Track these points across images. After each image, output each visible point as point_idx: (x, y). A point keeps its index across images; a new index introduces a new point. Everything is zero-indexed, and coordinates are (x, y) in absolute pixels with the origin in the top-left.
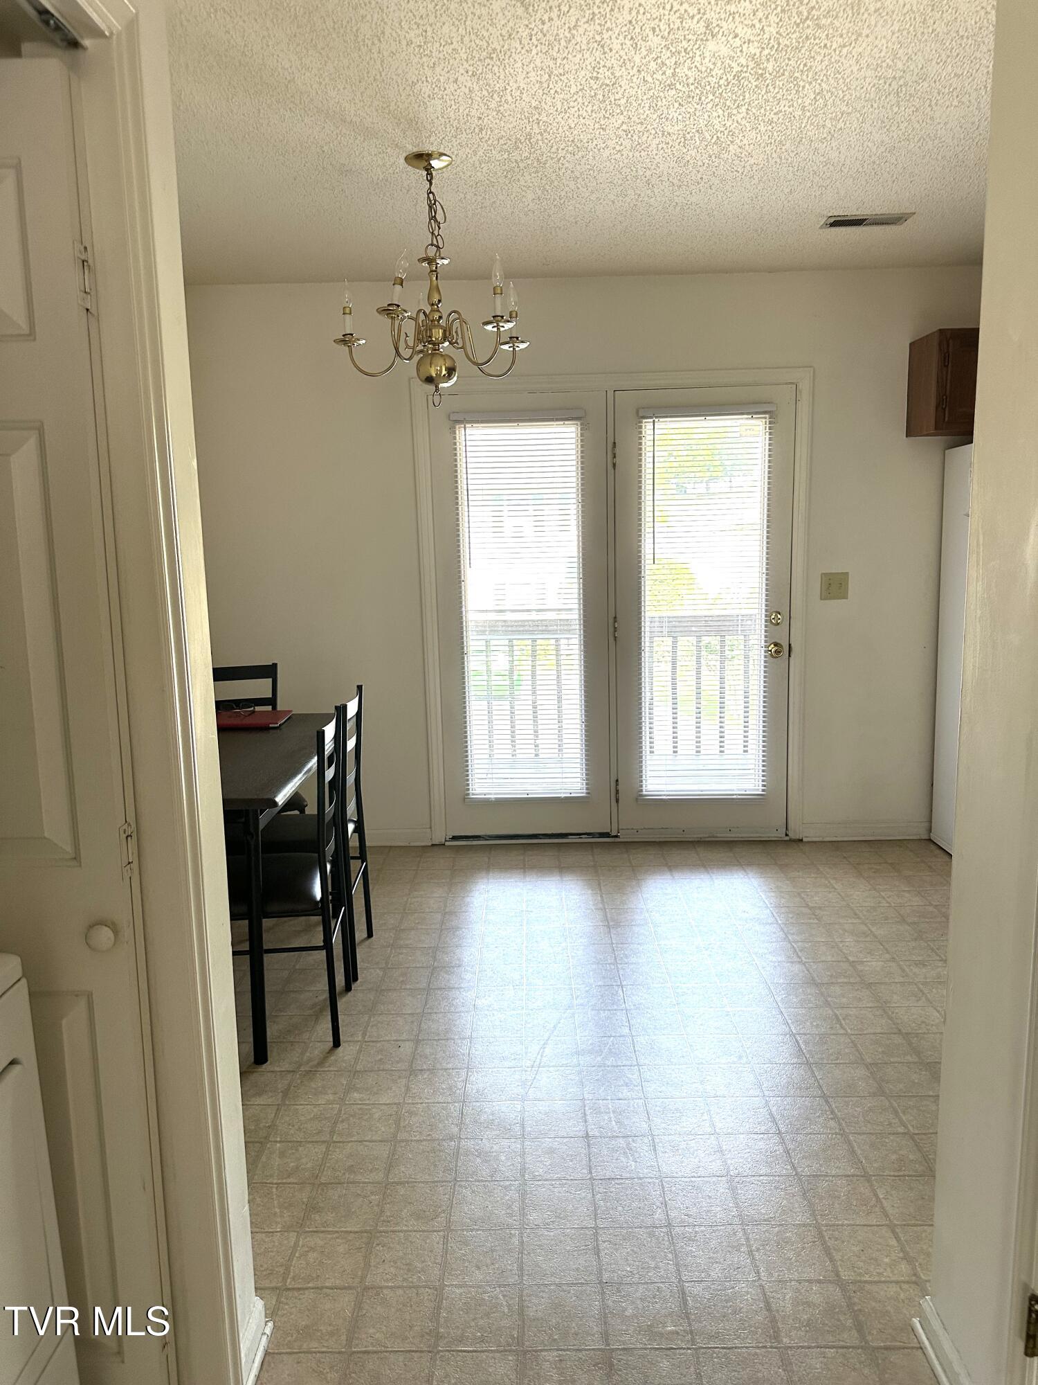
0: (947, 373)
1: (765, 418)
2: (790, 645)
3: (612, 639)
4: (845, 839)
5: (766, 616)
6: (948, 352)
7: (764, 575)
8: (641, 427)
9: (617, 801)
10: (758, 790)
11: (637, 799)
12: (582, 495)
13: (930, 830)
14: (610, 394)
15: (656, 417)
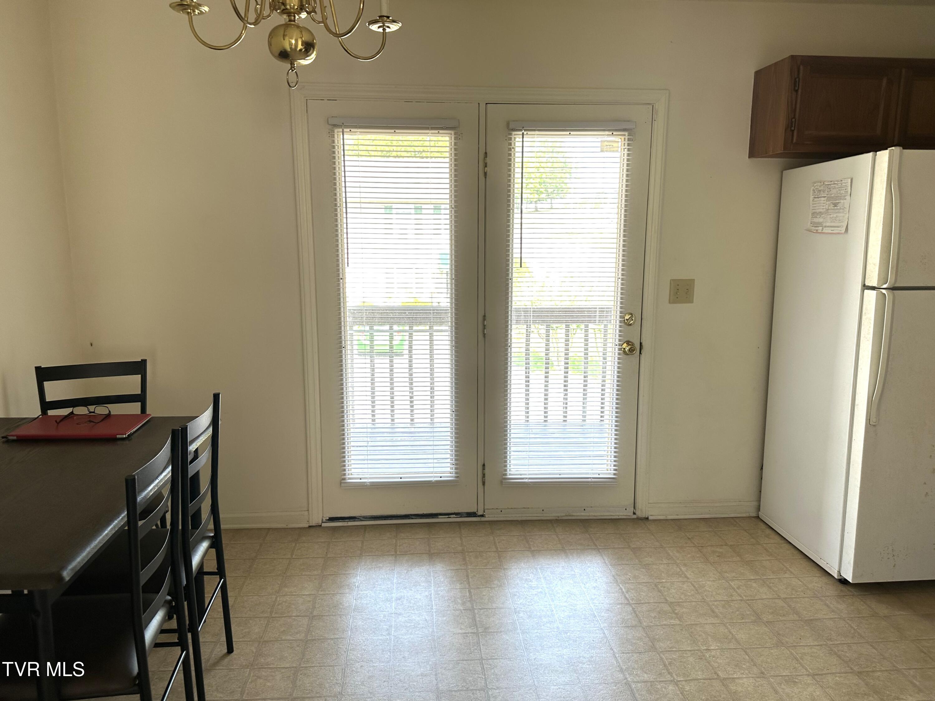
0: (796, 97)
1: (625, 135)
2: (641, 343)
3: (481, 336)
4: (686, 517)
5: (621, 317)
6: (798, 77)
7: (620, 280)
8: (511, 139)
9: (484, 484)
10: (610, 474)
11: (502, 482)
12: (455, 201)
13: (759, 509)
14: (483, 106)
15: (525, 130)
